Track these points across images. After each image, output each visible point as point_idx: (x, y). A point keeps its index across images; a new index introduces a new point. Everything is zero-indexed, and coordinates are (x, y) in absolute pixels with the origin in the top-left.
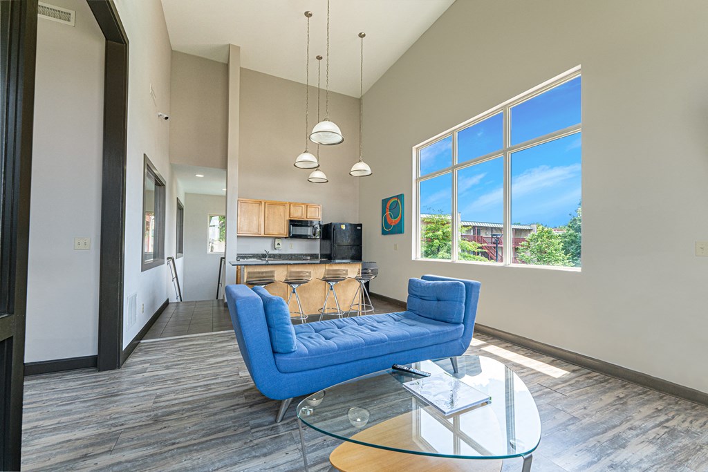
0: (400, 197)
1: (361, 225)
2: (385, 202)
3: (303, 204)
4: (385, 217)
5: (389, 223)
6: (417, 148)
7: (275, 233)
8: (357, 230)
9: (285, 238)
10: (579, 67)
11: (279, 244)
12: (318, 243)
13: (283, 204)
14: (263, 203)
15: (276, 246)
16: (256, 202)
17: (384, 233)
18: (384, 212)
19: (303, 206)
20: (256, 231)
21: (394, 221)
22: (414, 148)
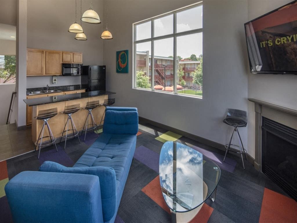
0: (126, 52)
1: (105, 66)
2: (118, 53)
3: (71, 52)
4: (118, 62)
5: (121, 66)
6: (135, 24)
7: (53, 73)
8: (102, 70)
9: (60, 76)
10: (202, 2)
11: (55, 80)
12: (80, 77)
13: (58, 53)
14: (45, 52)
15: (54, 82)
16: (39, 51)
17: (118, 72)
18: (117, 59)
19: (71, 54)
20: (40, 72)
21: (123, 65)
22: (133, 24)
